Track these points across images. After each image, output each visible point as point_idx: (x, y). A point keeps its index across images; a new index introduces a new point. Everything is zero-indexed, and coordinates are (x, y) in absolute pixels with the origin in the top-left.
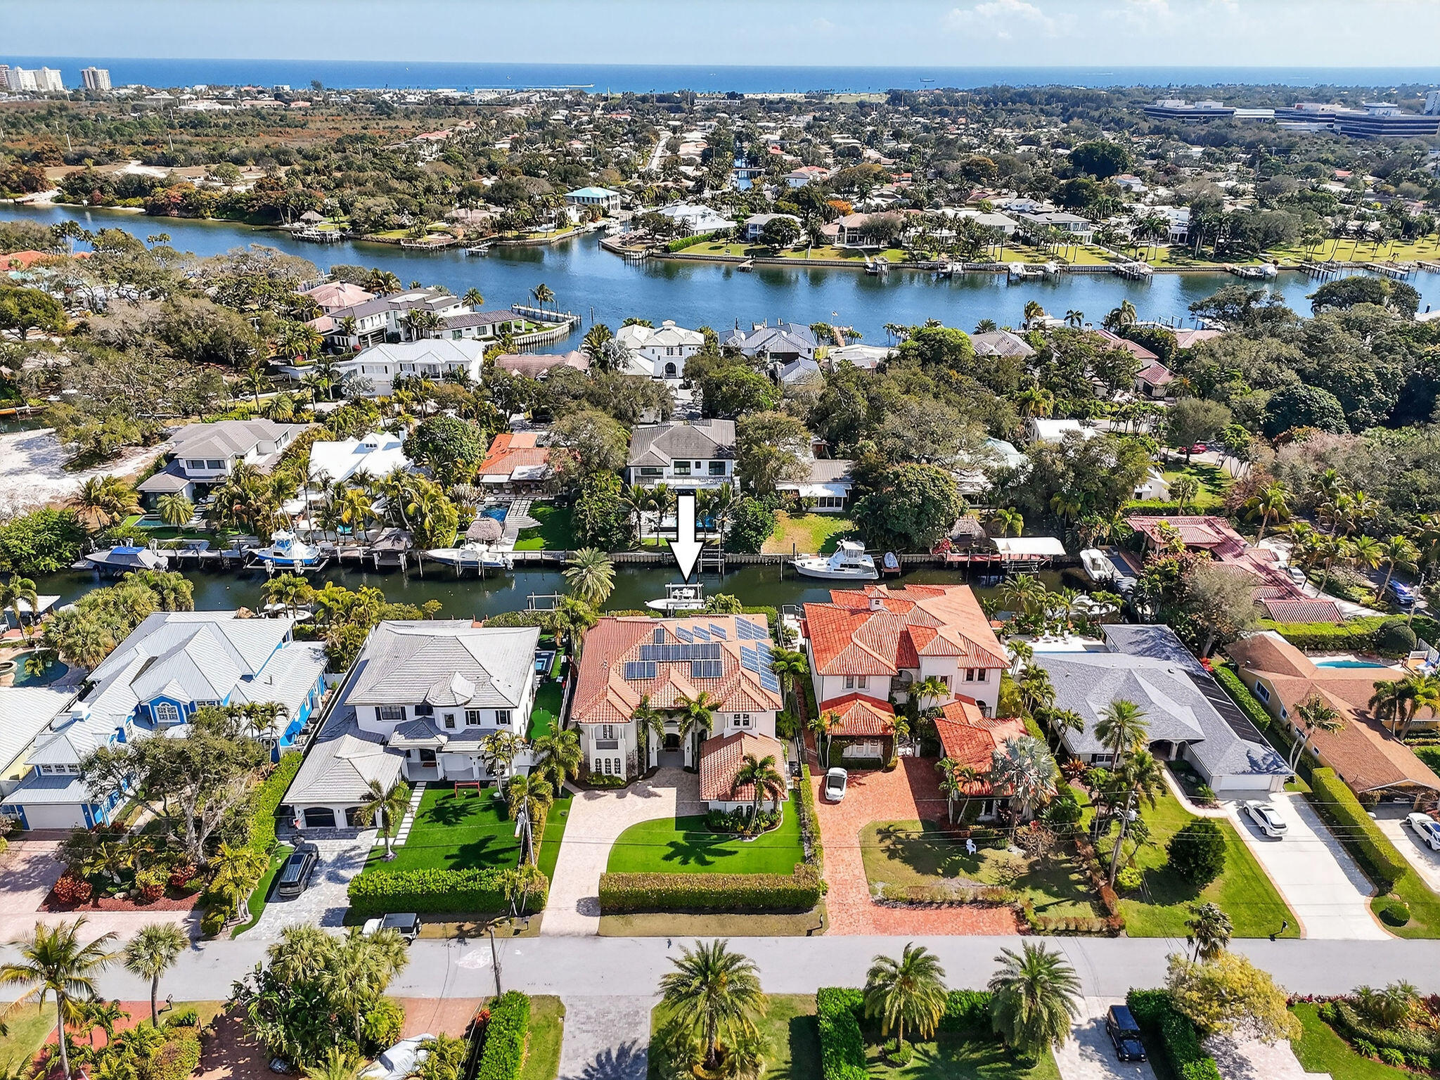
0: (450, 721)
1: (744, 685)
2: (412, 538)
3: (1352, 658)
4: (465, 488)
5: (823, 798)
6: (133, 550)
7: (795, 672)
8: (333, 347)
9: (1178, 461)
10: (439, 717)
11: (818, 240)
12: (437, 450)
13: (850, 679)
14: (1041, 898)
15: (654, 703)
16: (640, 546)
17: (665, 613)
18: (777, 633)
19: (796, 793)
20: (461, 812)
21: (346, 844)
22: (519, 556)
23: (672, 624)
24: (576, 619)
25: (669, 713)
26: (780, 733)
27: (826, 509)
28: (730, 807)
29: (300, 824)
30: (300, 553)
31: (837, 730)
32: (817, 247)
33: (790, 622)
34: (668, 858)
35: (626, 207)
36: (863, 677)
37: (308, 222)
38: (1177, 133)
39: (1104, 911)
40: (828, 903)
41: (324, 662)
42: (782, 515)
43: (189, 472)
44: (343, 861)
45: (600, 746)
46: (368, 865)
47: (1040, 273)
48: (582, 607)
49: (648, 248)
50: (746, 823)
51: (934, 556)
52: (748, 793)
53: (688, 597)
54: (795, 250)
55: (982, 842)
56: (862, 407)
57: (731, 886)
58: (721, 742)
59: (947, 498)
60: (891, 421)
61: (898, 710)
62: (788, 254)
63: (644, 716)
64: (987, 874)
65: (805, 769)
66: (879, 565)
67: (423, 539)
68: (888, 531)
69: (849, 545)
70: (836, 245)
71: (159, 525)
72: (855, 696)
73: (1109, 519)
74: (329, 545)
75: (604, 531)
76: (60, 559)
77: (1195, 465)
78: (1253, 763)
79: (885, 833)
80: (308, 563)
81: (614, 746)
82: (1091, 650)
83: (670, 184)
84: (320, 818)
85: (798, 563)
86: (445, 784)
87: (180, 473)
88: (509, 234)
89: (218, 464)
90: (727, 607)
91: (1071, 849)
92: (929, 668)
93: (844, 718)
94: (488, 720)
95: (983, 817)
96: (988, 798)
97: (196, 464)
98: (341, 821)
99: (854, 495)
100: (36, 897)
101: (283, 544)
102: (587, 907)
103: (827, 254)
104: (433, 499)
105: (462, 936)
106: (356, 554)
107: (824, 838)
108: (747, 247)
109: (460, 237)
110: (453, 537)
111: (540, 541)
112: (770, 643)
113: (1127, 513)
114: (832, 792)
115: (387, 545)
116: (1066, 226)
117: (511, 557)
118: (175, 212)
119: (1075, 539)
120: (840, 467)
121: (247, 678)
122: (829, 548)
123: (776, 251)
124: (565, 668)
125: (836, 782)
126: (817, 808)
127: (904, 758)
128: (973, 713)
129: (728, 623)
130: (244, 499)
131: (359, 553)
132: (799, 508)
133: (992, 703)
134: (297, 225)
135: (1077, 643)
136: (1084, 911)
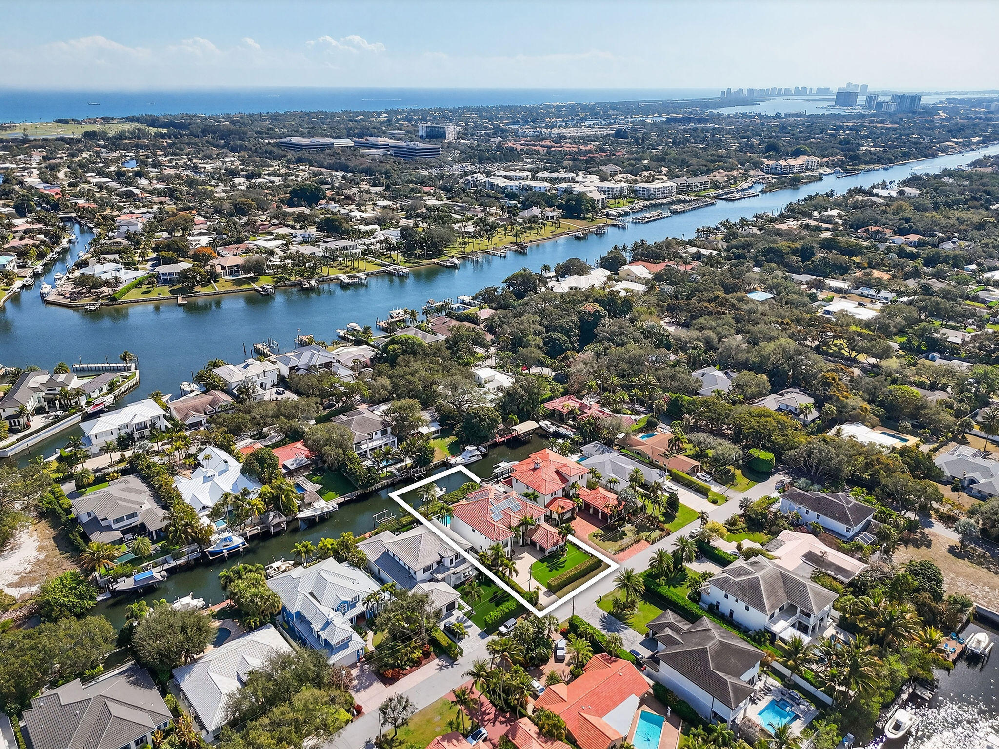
1: (534, 507)
6: (147, 574)
10: (447, 562)
11: (215, 277)
13: (552, 494)
14: (646, 534)
16: (380, 479)
25: (519, 526)
28: (554, 548)
32: (216, 281)
34: (550, 571)
35: (20, 266)
36: (555, 492)
39: (662, 530)
43: (117, 526)
47: (357, 280)
54: (204, 285)
55: (618, 527)
57: (576, 570)
63: (513, 530)
64: (629, 534)
66: (481, 452)
69: (469, 448)
78: (659, 475)
79: (595, 536)
85: (451, 463)
97: (117, 521)
101: (221, 540)
102: (548, 593)
103: (226, 286)
106: (255, 532)
110: (297, 506)
111: (332, 493)
115: (277, 521)
116: (345, 248)
131: (258, 530)
133: (585, 485)
136: (658, 533)
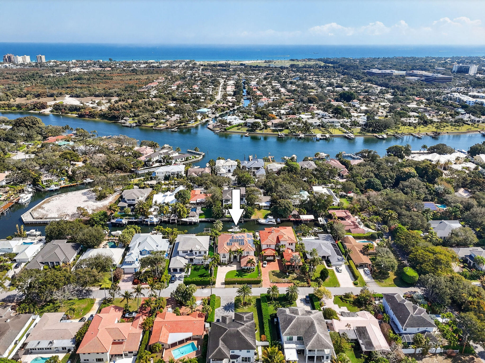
0: (196, 253)
1: (248, 246)
2: (178, 216)
3: (366, 240)
4: (188, 205)
5: (263, 267)
6: (121, 220)
7: (258, 244)
8: (146, 164)
9: (345, 196)
10: (194, 252)
11: (266, 127)
12: (182, 197)
13: (267, 245)
14: (298, 282)
15: (232, 250)
16: (226, 217)
17: (232, 232)
18: (255, 236)
19: (258, 266)
20: (199, 269)
21: (180, 275)
22: (200, 220)
23: (235, 235)
24: (216, 234)
25: (235, 252)
26: (255, 255)
27: (265, 208)
28: (246, 268)
29: (172, 271)
30: (155, 220)
31: (265, 254)
32: (266, 129)
33: (257, 234)
34: (236, 276)
35: (213, 113)
36: (270, 245)
37: (125, 120)
38: (375, 82)
39: (308, 283)
40: (263, 283)
41: (169, 243)
42: (256, 210)
43: (127, 202)
44: (180, 277)
45: (223, 258)
46: (185, 277)
47: (325, 137)
48: (217, 232)
49: (220, 129)
50: (249, 270)
51: (288, 219)
52: (249, 265)
53: (237, 229)
54: (260, 130)
55: (289, 273)
56: (273, 184)
57: (246, 280)
58: (244, 257)
59: (290, 207)
60: (280, 188)
61: (276, 251)
62: (258, 131)
63: (230, 252)
64: (290, 278)
65: (259, 261)
66: (276, 221)
67: (180, 216)
68: (278, 214)
69: (270, 217)
70: (271, 128)
71: (123, 214)
72: (268, 248)
73: (324, 211)
74: (160, 218)
75: (218, 214)
76: (104, 222)
77: (348, 197)
78: (338, 259)
79: (273, 272)
80: (157, 222)
81: (225, 257)
82: (316, 239)
83: (225, 105)
84: (175, 270)
85: (259, 221)
86: (195, 265)
87: (126, 202)
88: (182, 124)
89: (134, 200)
90: (244, 231)
91: (305, 275)
92: (282, 243)
93: (266, 252)
94: (203, 253)
95: (290, 269)
96: (291, 265)
97: (129, 200)
98: (178, 271)
99: (271, 205)
100: (131, 283)
101: (151, 218)
102: (222, 284)
103: (268, 131)
104: (182, 208)
105: (203, 288)
106: (166, 220)
107: (262, 273)
108: (247, 129)
109: (169, 125)
110: (186, 216)
111: (204, 216)
112: (253, 238)
113: (329, 209)
114: (264, 265)
115: (173, 218)
116: (333, 122)
117: (199, 220)
118: (87, 116)
119: (317, 215)
120: (268, 198)
121: (157, 246)
122: (266, 217)
123: (255, 130)
124: (214, 244)
125: (265, 264)
126: (261, 268)
127: (278, 260)
128: (290, 251)
129: (245, 235)
130: (143, 209)
131: (167, 219)
132: (260, 208)
133: (294, 249)
134: (123, 121)
135: (313, 238)
136: (305, 284)
